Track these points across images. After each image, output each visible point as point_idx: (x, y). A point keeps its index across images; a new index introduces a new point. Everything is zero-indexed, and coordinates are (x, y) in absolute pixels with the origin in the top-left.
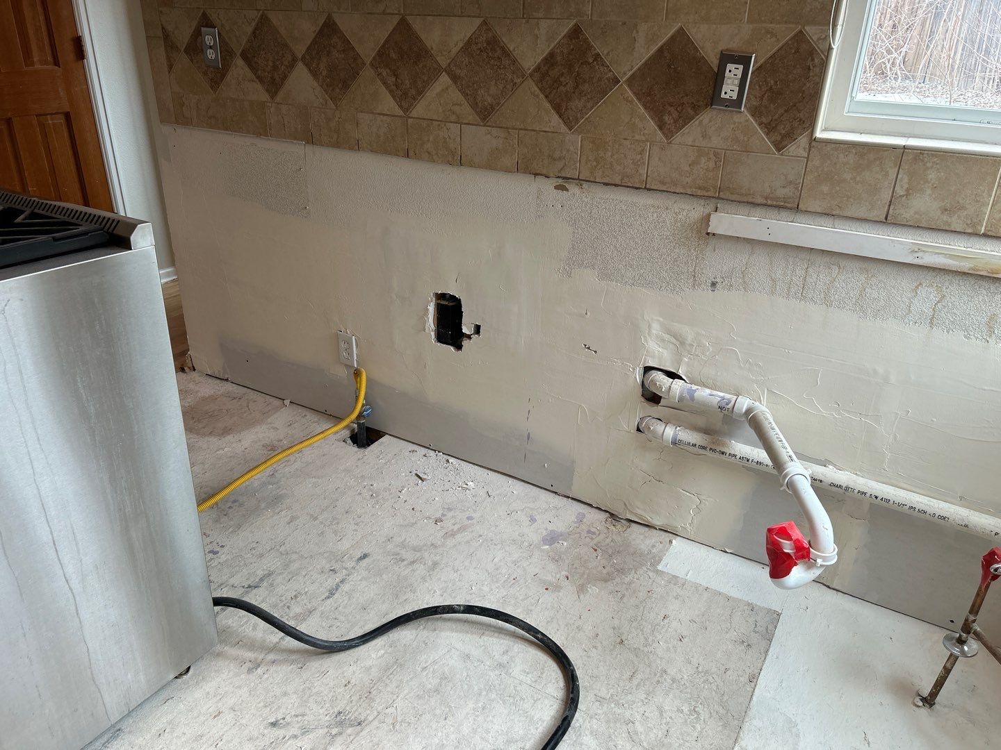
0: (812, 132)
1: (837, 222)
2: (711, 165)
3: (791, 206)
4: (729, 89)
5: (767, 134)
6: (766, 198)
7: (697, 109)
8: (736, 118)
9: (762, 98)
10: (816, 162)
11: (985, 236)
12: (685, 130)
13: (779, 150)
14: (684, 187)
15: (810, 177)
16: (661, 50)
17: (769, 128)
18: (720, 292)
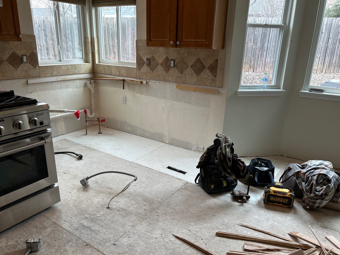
0: (39, 65)
1: (46, 78)
2: (25, 72)
3: (39, 77)
4: (25, 60)
5: (32, 66)
6: (35, 76)
7: (20, 64)
8: (27, 64)
9: (30, 61)
10: (40, 69)
11: (63, 75)
12: (19, 67)
13: (35, 68)
14: (21, 77)
15: (40, 72)
16: (11, 55)
17: (32, 65)
18: (32, 94)
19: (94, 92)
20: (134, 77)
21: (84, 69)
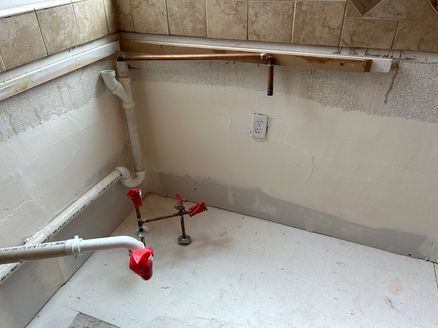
19: (132, 105)
20: (322, 44)
21: (87, 23)
